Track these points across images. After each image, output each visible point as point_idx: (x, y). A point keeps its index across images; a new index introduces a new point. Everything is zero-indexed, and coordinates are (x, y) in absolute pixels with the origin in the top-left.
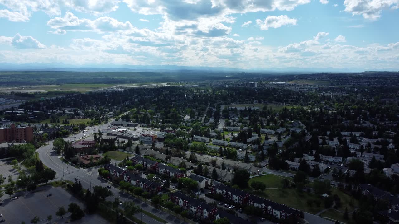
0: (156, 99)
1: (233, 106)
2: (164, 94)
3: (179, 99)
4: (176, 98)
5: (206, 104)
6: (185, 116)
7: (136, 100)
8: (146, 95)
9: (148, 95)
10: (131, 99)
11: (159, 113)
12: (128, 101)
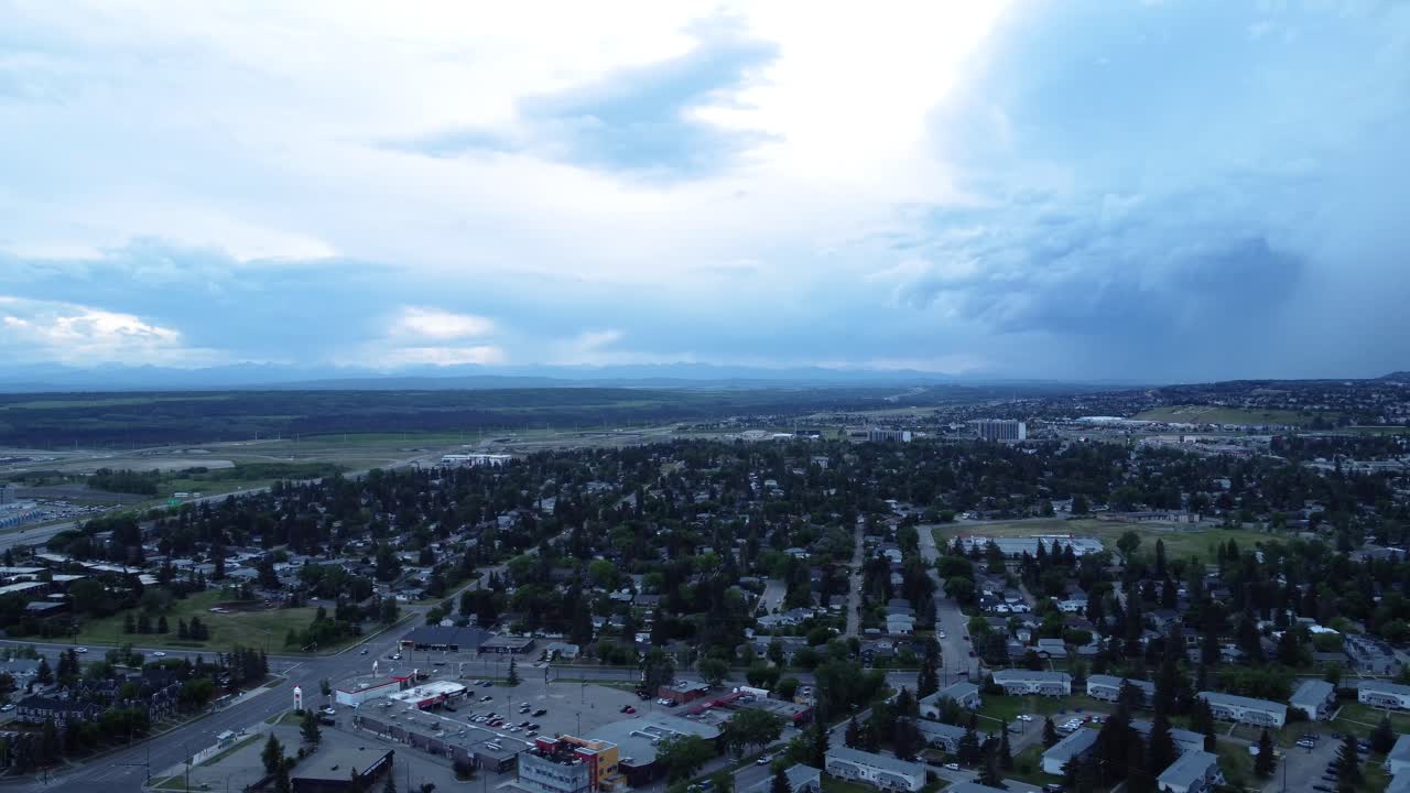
0: (632, 499)
1: (976, 532)
2: (665, 474)
3: (727, 495)
4: (713, 494)
5: (849, 521)
6: (760, 593)
7: (549, 506)
8: (592, 480)
9: (602, 479)
10: (528, 502)
11: (640, 572)
12: (512, 507)
